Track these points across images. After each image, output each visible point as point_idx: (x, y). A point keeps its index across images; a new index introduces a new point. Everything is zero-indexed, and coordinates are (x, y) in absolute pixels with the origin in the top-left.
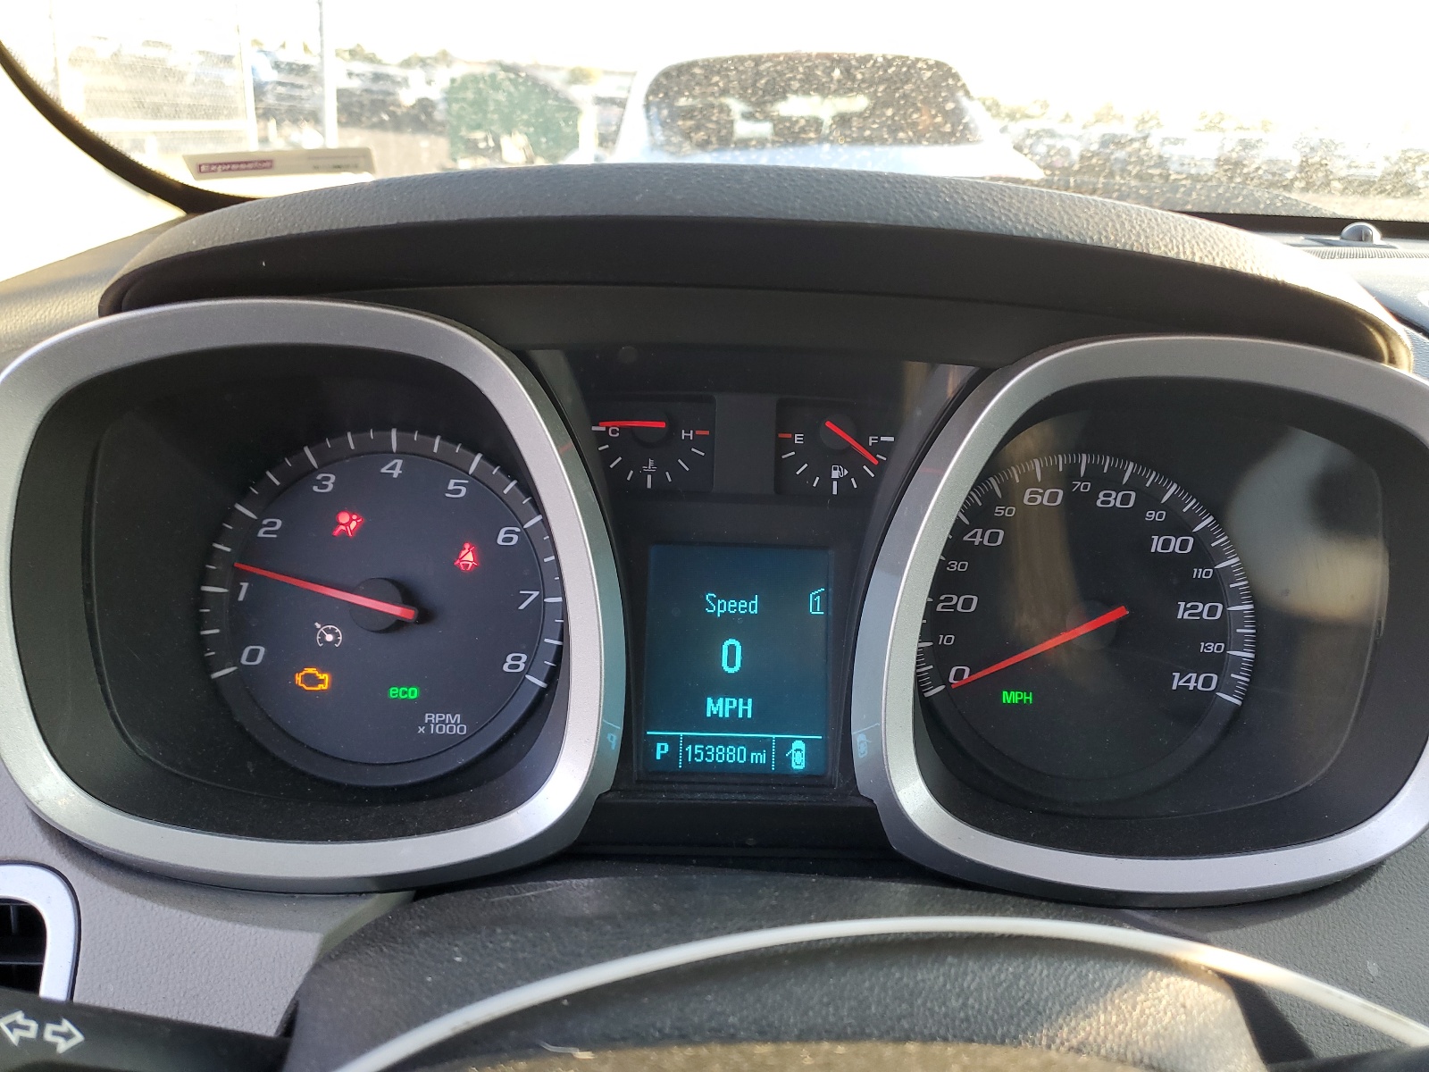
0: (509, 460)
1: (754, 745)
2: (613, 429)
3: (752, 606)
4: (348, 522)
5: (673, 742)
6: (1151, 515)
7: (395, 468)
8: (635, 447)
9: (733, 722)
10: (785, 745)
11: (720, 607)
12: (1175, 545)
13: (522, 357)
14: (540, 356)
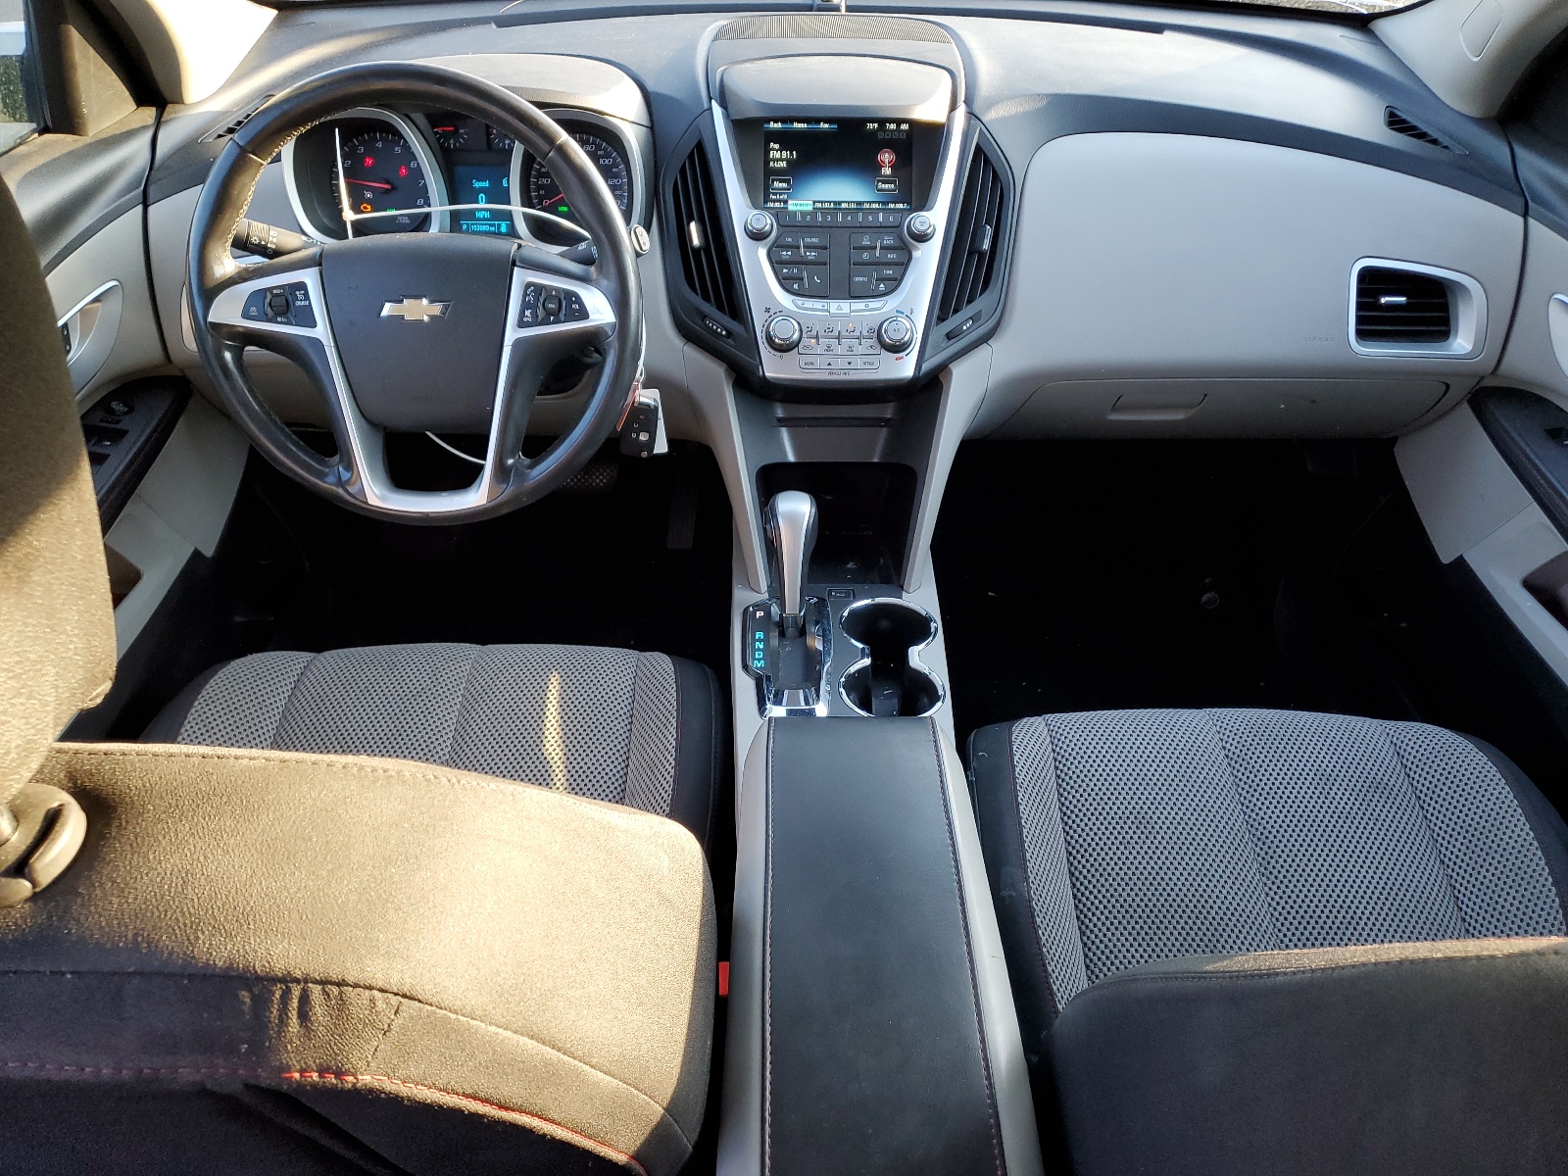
0: (407, 147)
1: (491, 225)
2: (440, 130)
3: (486, 184)
4: (369, 161)
5: (468, 225)
6: (599, 153)
7: (380, 145)
8: (445, 136)
9: (484, 219)
10: (499, 226)
11: (477, 185)
12: (607, 161)
13: (407, 117)
14: (413, 116)
